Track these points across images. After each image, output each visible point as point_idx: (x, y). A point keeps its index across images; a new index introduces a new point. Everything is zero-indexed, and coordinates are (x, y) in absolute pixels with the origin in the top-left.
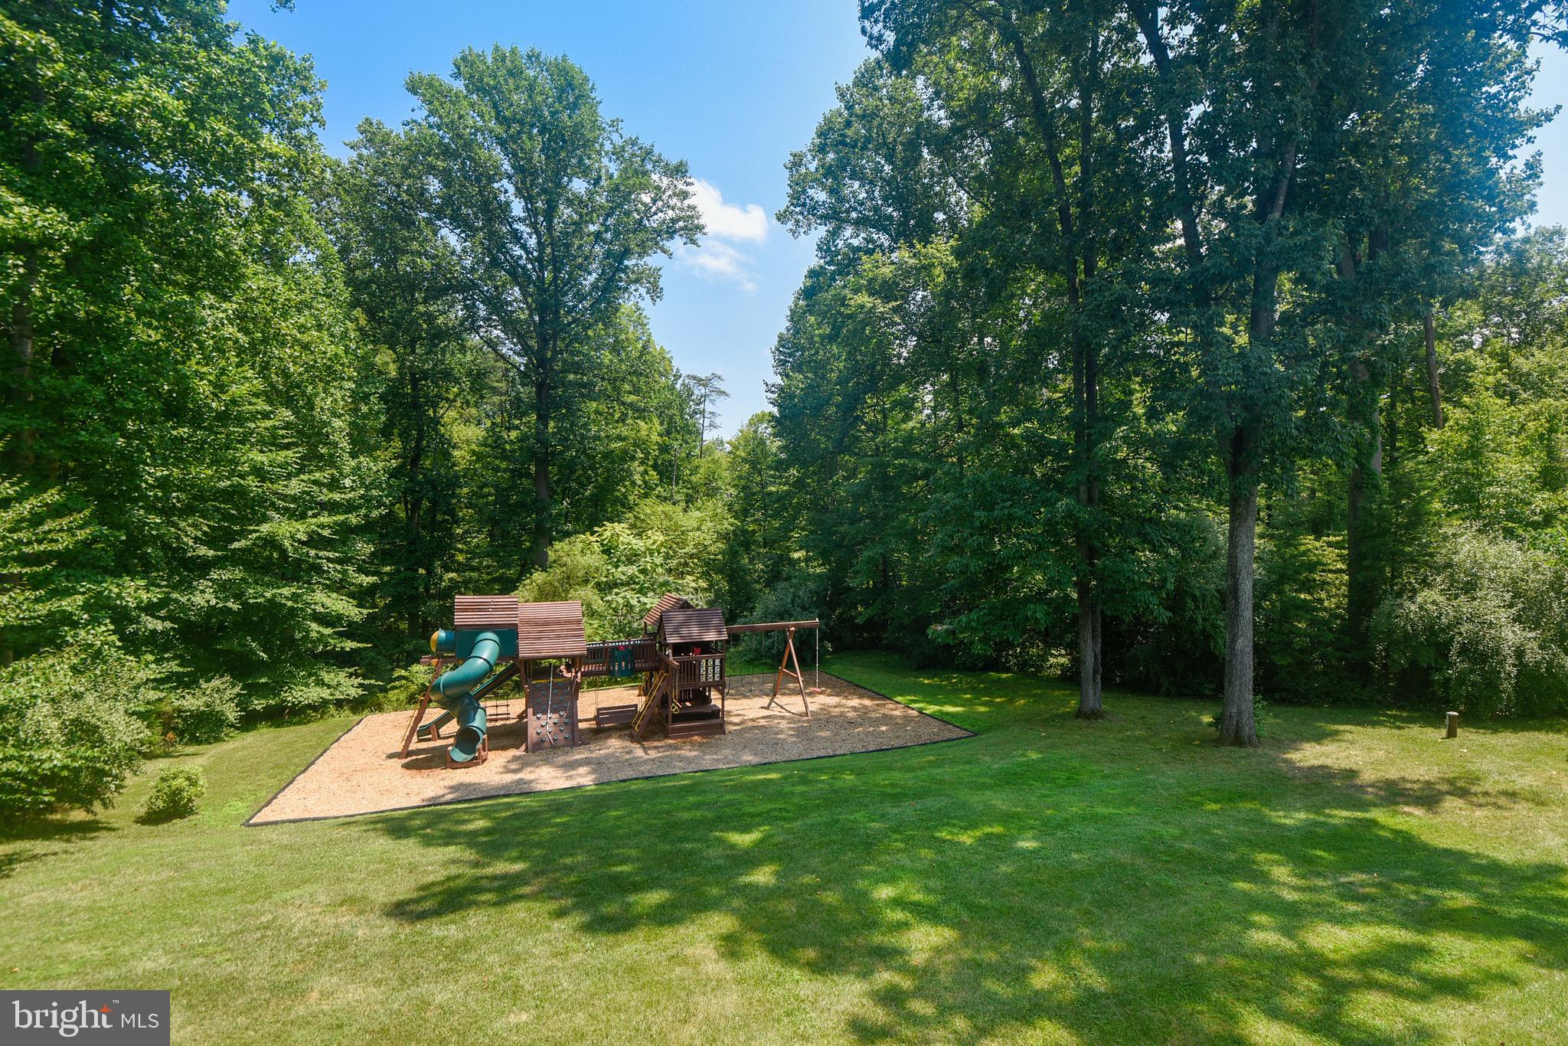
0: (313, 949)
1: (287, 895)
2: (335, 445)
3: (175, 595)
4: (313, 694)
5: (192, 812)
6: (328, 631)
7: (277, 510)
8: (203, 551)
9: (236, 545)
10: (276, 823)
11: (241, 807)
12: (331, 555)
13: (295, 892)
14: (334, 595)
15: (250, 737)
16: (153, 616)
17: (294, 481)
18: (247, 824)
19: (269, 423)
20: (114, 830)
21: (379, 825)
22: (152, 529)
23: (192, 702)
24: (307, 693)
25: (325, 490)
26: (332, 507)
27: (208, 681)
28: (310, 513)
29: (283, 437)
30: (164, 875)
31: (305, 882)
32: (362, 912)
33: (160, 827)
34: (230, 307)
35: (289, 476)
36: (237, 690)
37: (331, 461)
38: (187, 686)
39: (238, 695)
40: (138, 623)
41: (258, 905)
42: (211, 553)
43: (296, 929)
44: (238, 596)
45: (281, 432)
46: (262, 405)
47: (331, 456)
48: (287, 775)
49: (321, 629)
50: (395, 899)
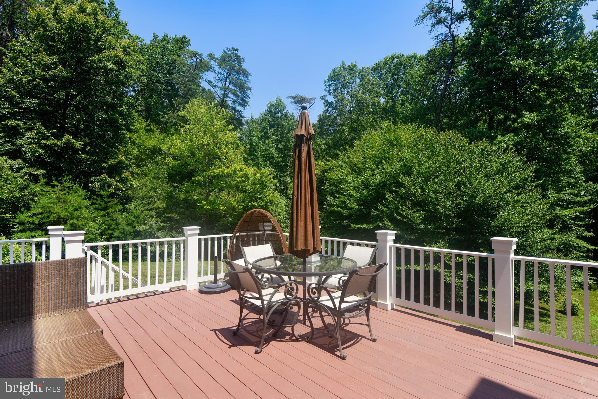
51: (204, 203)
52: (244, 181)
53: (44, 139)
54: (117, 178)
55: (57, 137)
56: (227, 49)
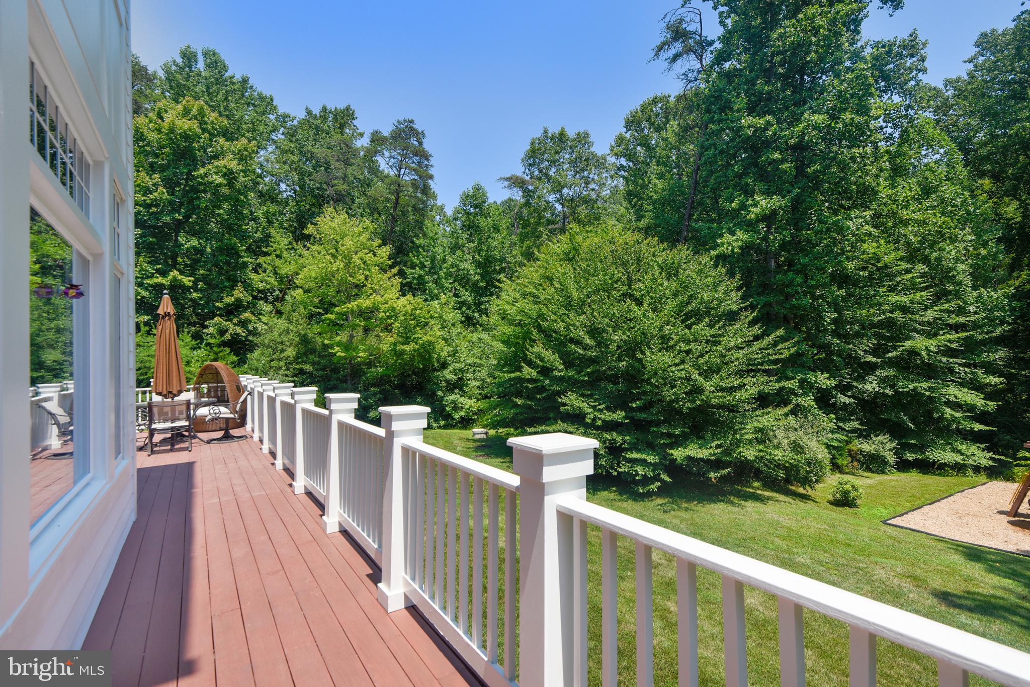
0: (879, 590)
1: (878, 559)
2: (960, 283)
3: (855, 384)
4: (948, 456)
5: (856, 506)
6: (958, 415)
7: (918, 332)
8: (870, 358)
9: (890, 355)
10: (902, 527)
11: (883, 512)
12: (959, 361)
13: (884, 560)
14: (966, 390)
15: (903, 476)
16: (844, 395)
17: (929, 311)
18: (885, 522)
19: (909, 276)
20: (814, 501)
21: (961, 549)
22: (835, 346)
23: (867, 447)
24: (943, 455)
25: (953, 316)
26: (957, 328)
27: (877, 436)
28: (941, 332)
29: (920, 283)
30: (823, 527)
31: (892, 558)
32: (918, 586)
33: (838, 508)
34: (868, 214)
35: (926, 308)
36: (894, 445)
37: (957, 295)
38: (865, 437)
39: (895, 448)
40: (836, 398)
41: (861, 558)
42: (874, 360)
43: (875, 577)
44: (892, 387)
45: (918, 280)
46: (904, 265)
47: (957, 292)
48: (918, 503)
49: (953, 413)
50: (944, 589)
51: (337, 349)
52: (389, 317)
53: (148, 277)
54: (235, 320)
55: (163, 273)
56: (398, 122)
